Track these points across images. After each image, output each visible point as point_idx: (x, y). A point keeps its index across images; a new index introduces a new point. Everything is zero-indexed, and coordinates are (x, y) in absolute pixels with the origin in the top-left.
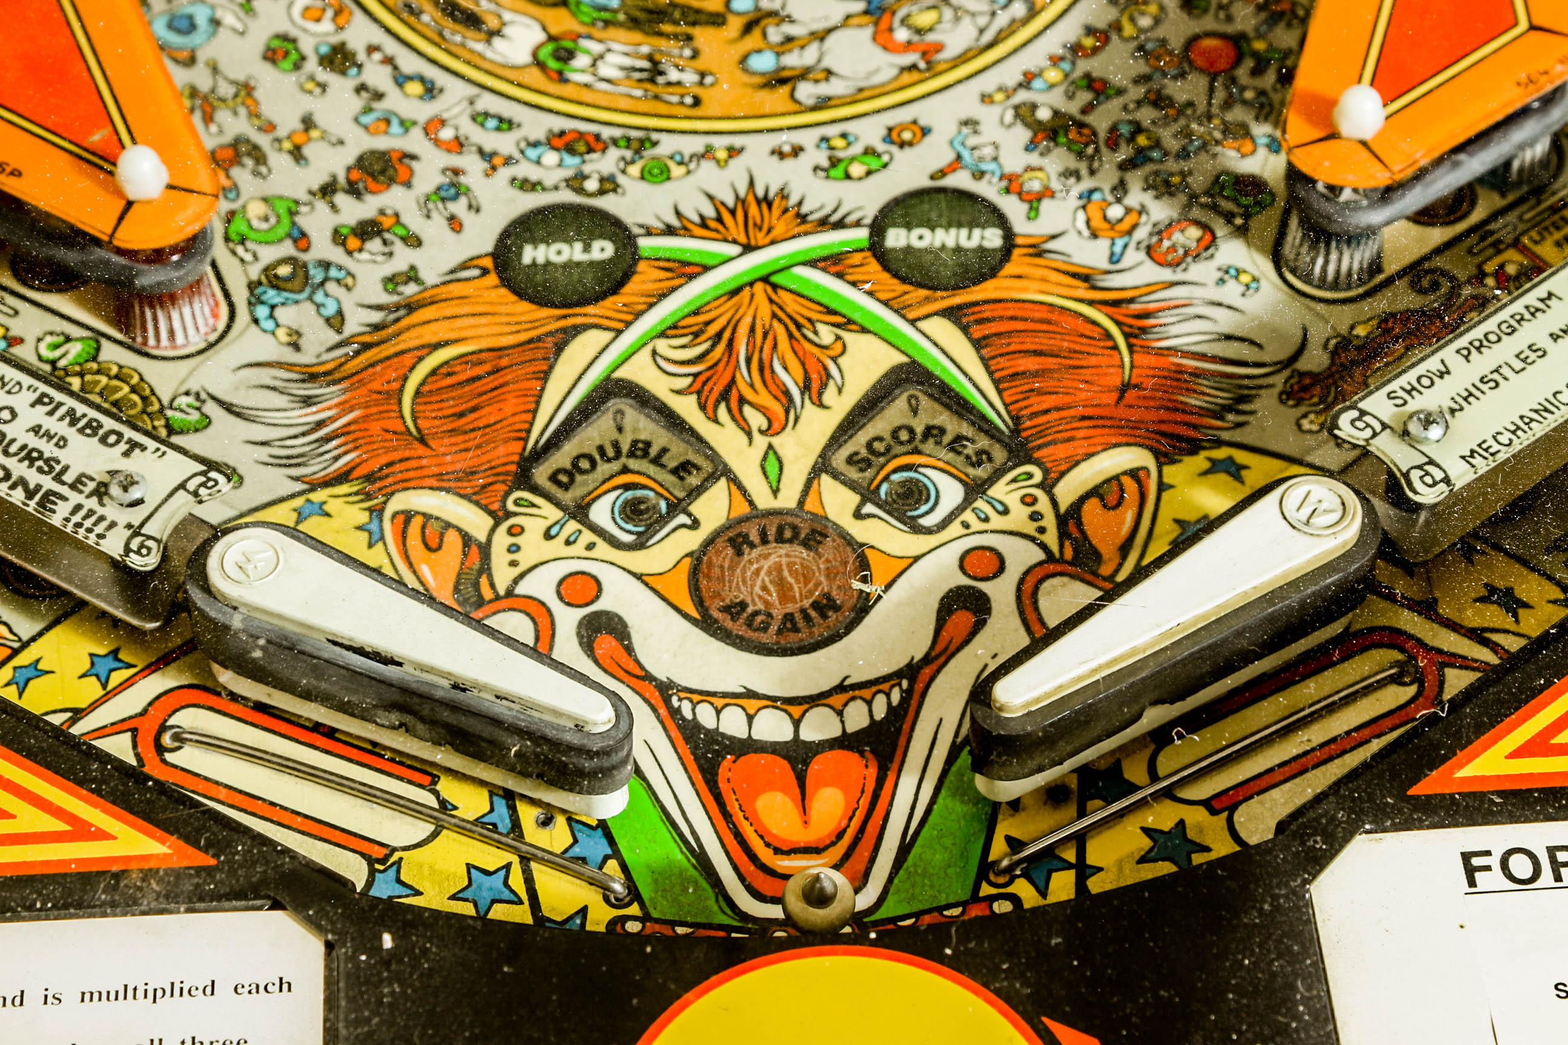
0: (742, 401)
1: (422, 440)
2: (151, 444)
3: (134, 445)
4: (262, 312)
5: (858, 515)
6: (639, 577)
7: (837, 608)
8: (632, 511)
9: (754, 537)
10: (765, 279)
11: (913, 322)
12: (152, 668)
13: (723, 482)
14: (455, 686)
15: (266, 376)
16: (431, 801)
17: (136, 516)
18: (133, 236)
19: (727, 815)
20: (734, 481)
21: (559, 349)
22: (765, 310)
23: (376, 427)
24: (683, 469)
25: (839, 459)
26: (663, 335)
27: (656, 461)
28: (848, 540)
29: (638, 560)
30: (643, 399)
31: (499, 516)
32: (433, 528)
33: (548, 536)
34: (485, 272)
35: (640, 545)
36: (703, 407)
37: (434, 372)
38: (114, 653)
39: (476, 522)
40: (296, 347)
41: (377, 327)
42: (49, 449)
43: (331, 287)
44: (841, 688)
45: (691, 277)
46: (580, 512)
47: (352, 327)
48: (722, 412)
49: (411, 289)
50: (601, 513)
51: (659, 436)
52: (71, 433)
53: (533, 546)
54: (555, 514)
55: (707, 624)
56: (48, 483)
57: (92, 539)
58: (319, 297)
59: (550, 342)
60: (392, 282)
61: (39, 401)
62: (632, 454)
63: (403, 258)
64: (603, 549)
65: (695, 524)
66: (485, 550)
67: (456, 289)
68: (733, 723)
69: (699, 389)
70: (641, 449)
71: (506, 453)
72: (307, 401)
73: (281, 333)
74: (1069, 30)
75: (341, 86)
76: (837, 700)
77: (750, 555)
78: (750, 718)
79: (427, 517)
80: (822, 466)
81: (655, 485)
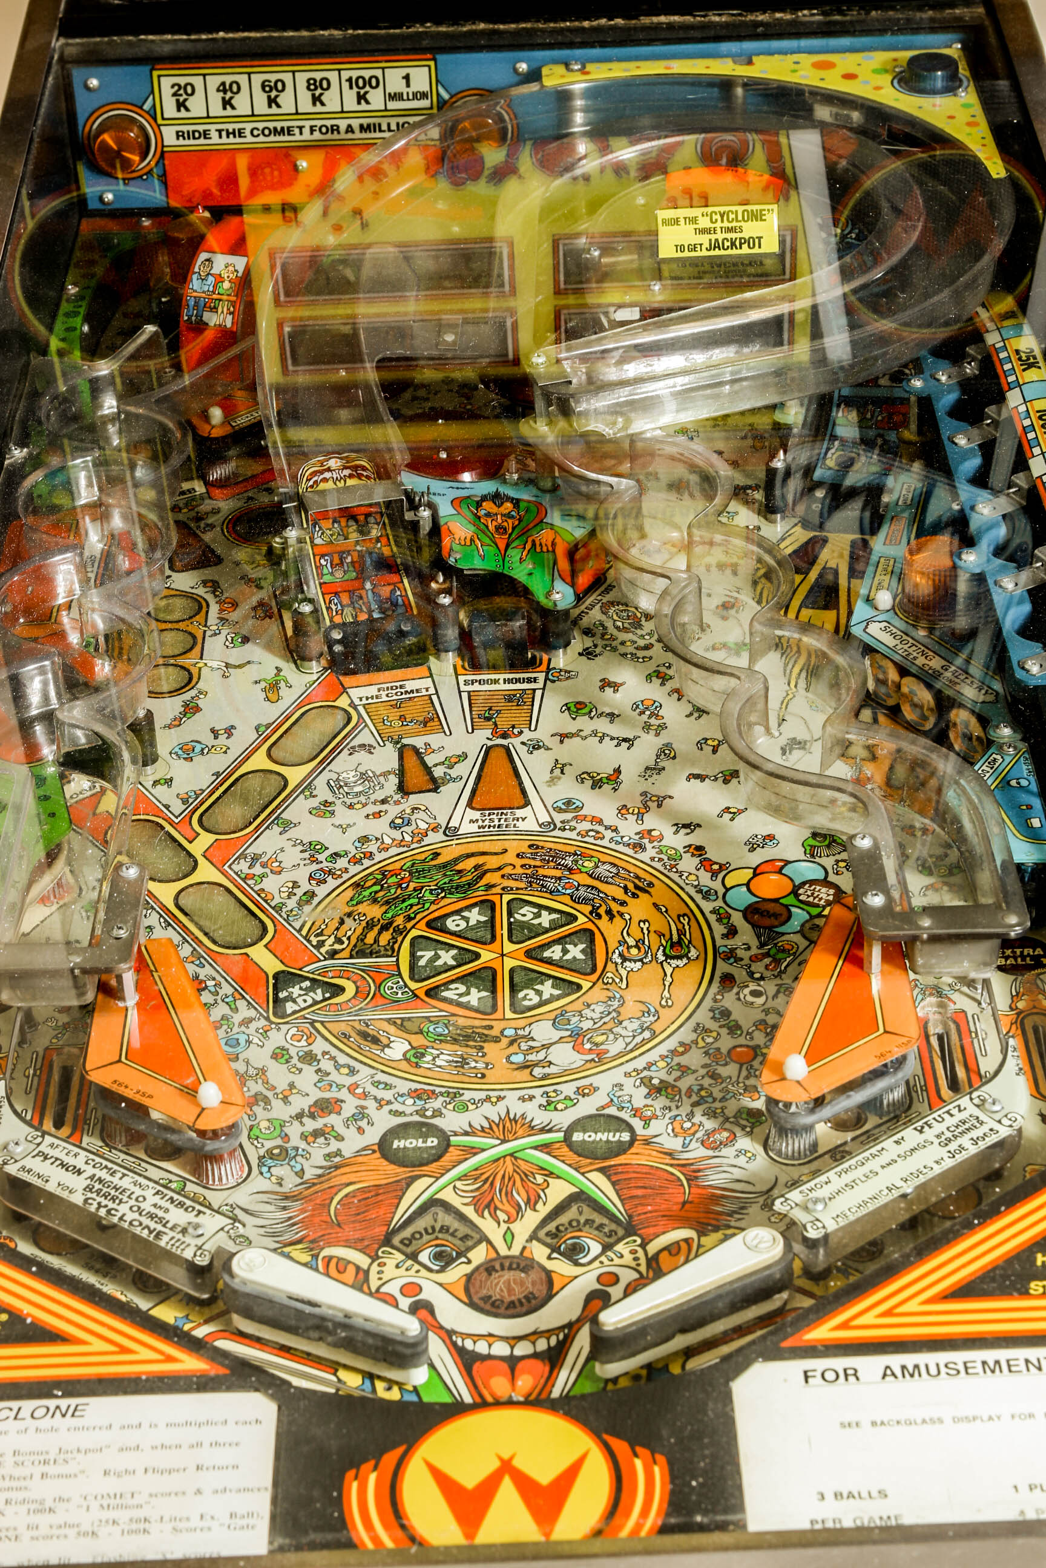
0: (496, 1208)
1: (339, 1225)
2: (208, 1212)
3: (200, 1212)
4: (265, 1169)
5: (549, 1258)
6: (441, 1285)
7: (535, 1298)
8: (438, 1256)
9: (498, 1267)
10: (511, 1155)
11: (583, 1174)
12: (206, 1322)
13: (484, 1244)
14: (346, 1316)
15: (264, 1197)
16: (334, 1379)
17: (200, 1242)
18: (202, 1124)
19: (476, 1387)
20: (489, 1242)
21: (408, 1185)
22: (510, 1169)
23: (317, 1220)
24: (466, 1237)
25: (542, 1234)
26: (459, 1179)
27: (453, 1235)
28: (544, 1269)
29: (441, 1278)
30: (446, 1206)
31: (374, 1258)
32: (341, 1264)
33: (397, 1266)
34: (374, 1151)
35: (442, 1270)
36: (476, 1211)
37: (346, 1196)
38: (187, 1316)
39: (363, 1261)
40: (281, 1185)
41: (320, 1176)
42: (160, 1214)
43: (299, 1158)
44: (535, 1333)
45: (475, 1154)
46: (414, 1256)
47: (307, 1176)
48: (486, 1213)
49: (337, 1159)
50: (424, 1257)
51: (455, 1224)
52: (171, 1207)
53: (389, 1271)
54: (402, 1257)
55: (472, 1305)
56: (159, 1227)
57: (179, 1252)
58: (293, 1163)
59: (404, 1184)
60: (328, 1156)
61: (157, 1193)
62: (440, 1231)
63: (334, 1145)
64: (424, 1272)
65: (469, 1262)
66: (367, 1272)
67: (360, 1159)
68: (482, 1347)
69: (476, 1203)
70: (444, 1229)
71: (380, 1231)
72: (284, 1208)
73: (273, 1179)
74: (672, 1044)
75: (309, 1071)
76: (532, 1338)
77: (495, 1275)
78: (490, 1345)
79: (339, 1259)
80: (534, 1237)
81: (451, 1245)
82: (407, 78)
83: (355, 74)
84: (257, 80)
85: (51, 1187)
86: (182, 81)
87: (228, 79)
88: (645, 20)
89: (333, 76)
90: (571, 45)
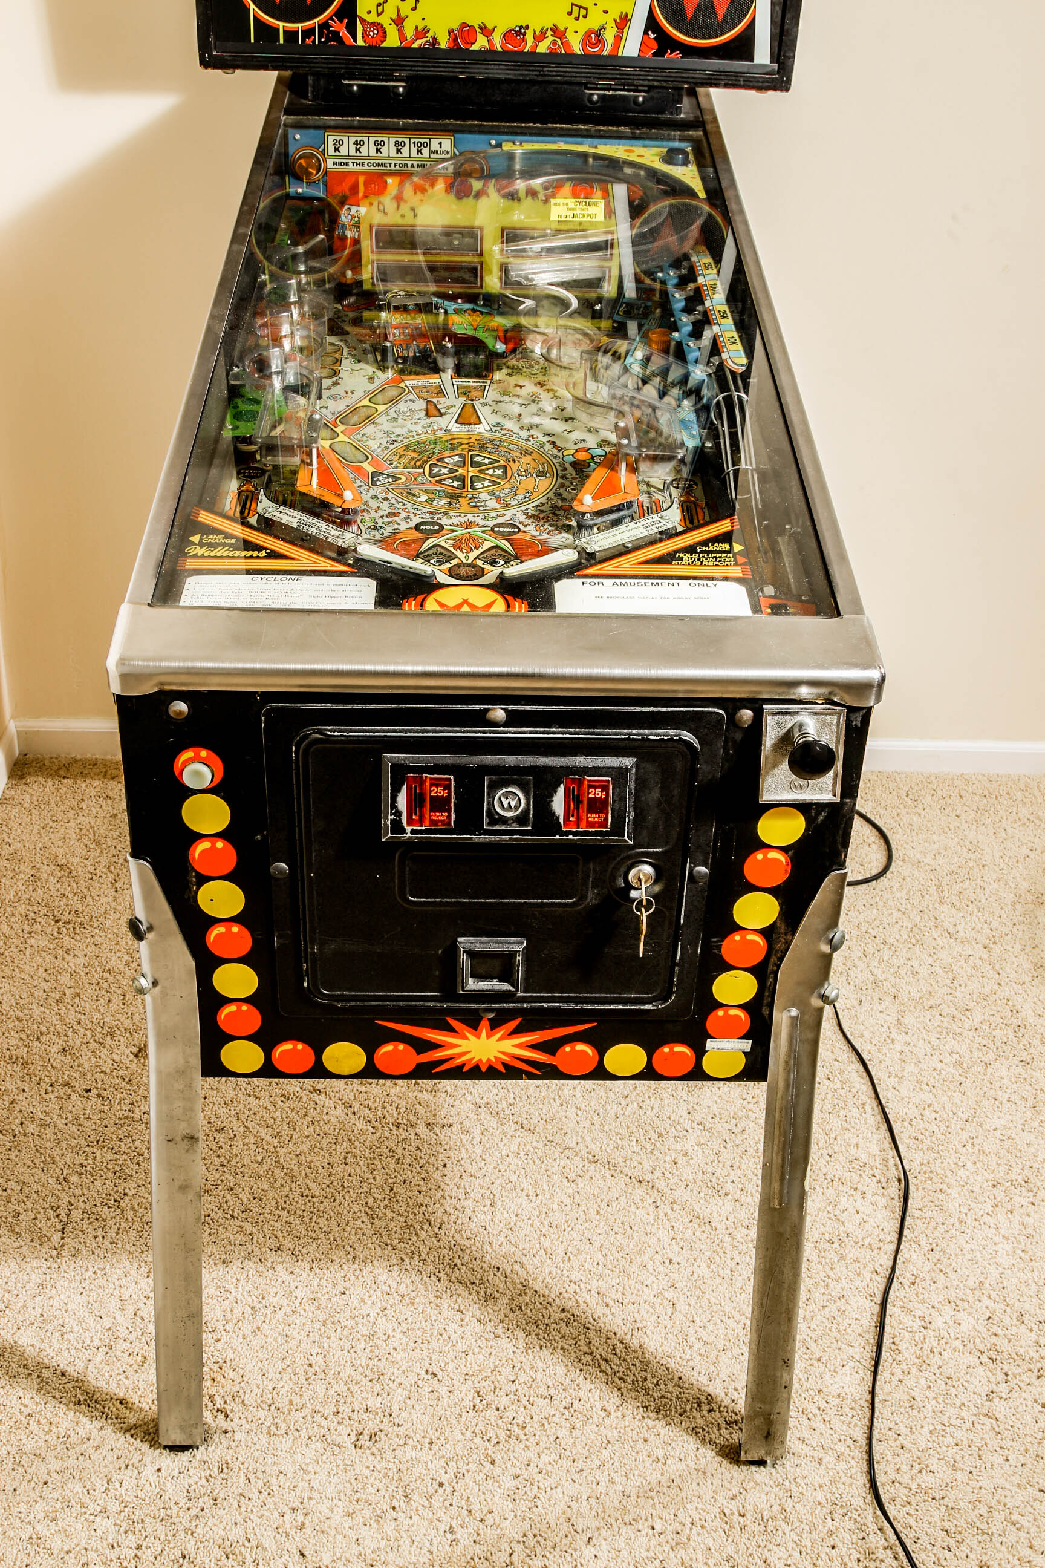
0: (462, 548)
1: (398, 550)
4: (367, 532)
5: (483, 564)
8: (438, 561)
10: (469, 533)
11: (498, 540)
13: (457, 559)
17: (344, 541)
18: (345, 506)
20: (459, 558)
21: (427, 540)
22: (468, 537)
23: (389, 548)
24: (450, 556)
25: (480, 557)
26: (447, 539)
27: (444, 555)
30: (442, 547)
34: (413, 529)
35: (440, 565)
36: (454, 549)
41: (390, 535)
42: (328, 532)
43: (381, 530)
45: (454, 532)
46: (428, 561)
47: (385, 535)
48: (458, 549)
49: (398, 530)
50: (432, 561)
51: (446, 553)
52: (334, 531)
54: (423, 561)
56: (327, 536)
57: (333, 542)
58: (379, 531)
59: (425, 539)
60: (394, 529)
62: (439, 554)
63: (396, 526)
67: (407, 531)
69: (454, 546)
70: (441, 554)
71: (415, 553)
73: (371, 535)
74: (537, 503)
75: (386, 503)
80: (477, 558)
81: (442, 558)
82: (440, 144)
83: (417, 140)
84: (372, 140)
85: (283, 521)
86: (338, 138)
87: (359, 139)
88: (550, 125)
89: (407, 141)
90: (516, 134)
